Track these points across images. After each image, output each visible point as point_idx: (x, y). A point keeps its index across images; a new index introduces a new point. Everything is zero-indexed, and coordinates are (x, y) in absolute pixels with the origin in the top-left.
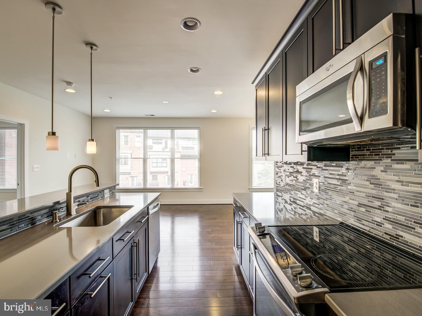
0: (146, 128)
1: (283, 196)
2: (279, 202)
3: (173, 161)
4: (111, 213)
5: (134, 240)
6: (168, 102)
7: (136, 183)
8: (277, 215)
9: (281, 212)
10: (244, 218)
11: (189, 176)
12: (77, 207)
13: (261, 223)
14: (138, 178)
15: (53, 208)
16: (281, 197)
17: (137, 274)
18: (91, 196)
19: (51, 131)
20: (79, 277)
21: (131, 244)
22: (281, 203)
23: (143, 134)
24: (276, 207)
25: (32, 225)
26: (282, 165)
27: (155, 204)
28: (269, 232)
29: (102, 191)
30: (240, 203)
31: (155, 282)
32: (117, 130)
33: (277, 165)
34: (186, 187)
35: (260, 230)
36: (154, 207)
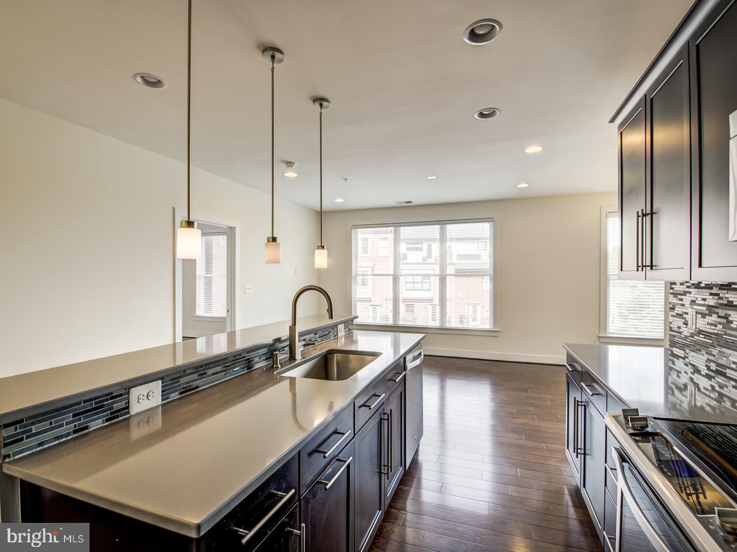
0: (397, 225)
1: (688, 358)
2: (679, 370)
3: (443, 280)
4: (347, 361)
5: (384, 409)
6: (435, 177)
7: (380, 316)
8: (670, 397)
9: (681, 392)
10: (592, 395)
11: (471, 308)
12: (303, 348)
13: (636, 410)
14: (382, 308)
15: (272, 348)
16: (684, 358)
17: (388, 466)
18: (320, 333)
19: (271, 236)
20: (310, 454)
21: (380, 414)
22: (683, 371)
23: (393, 235)
24: (670, 379)
25: (248, 369)
26: (687, 290)
27: (417, 353)
28: (658, 431)
29: (336, 325)
30: (582, 364)
31: (414, 485)
32: (353, 231)
33: (673, 289)
34: (465, 326)
35: (634, 423)
36: (415, 358)
